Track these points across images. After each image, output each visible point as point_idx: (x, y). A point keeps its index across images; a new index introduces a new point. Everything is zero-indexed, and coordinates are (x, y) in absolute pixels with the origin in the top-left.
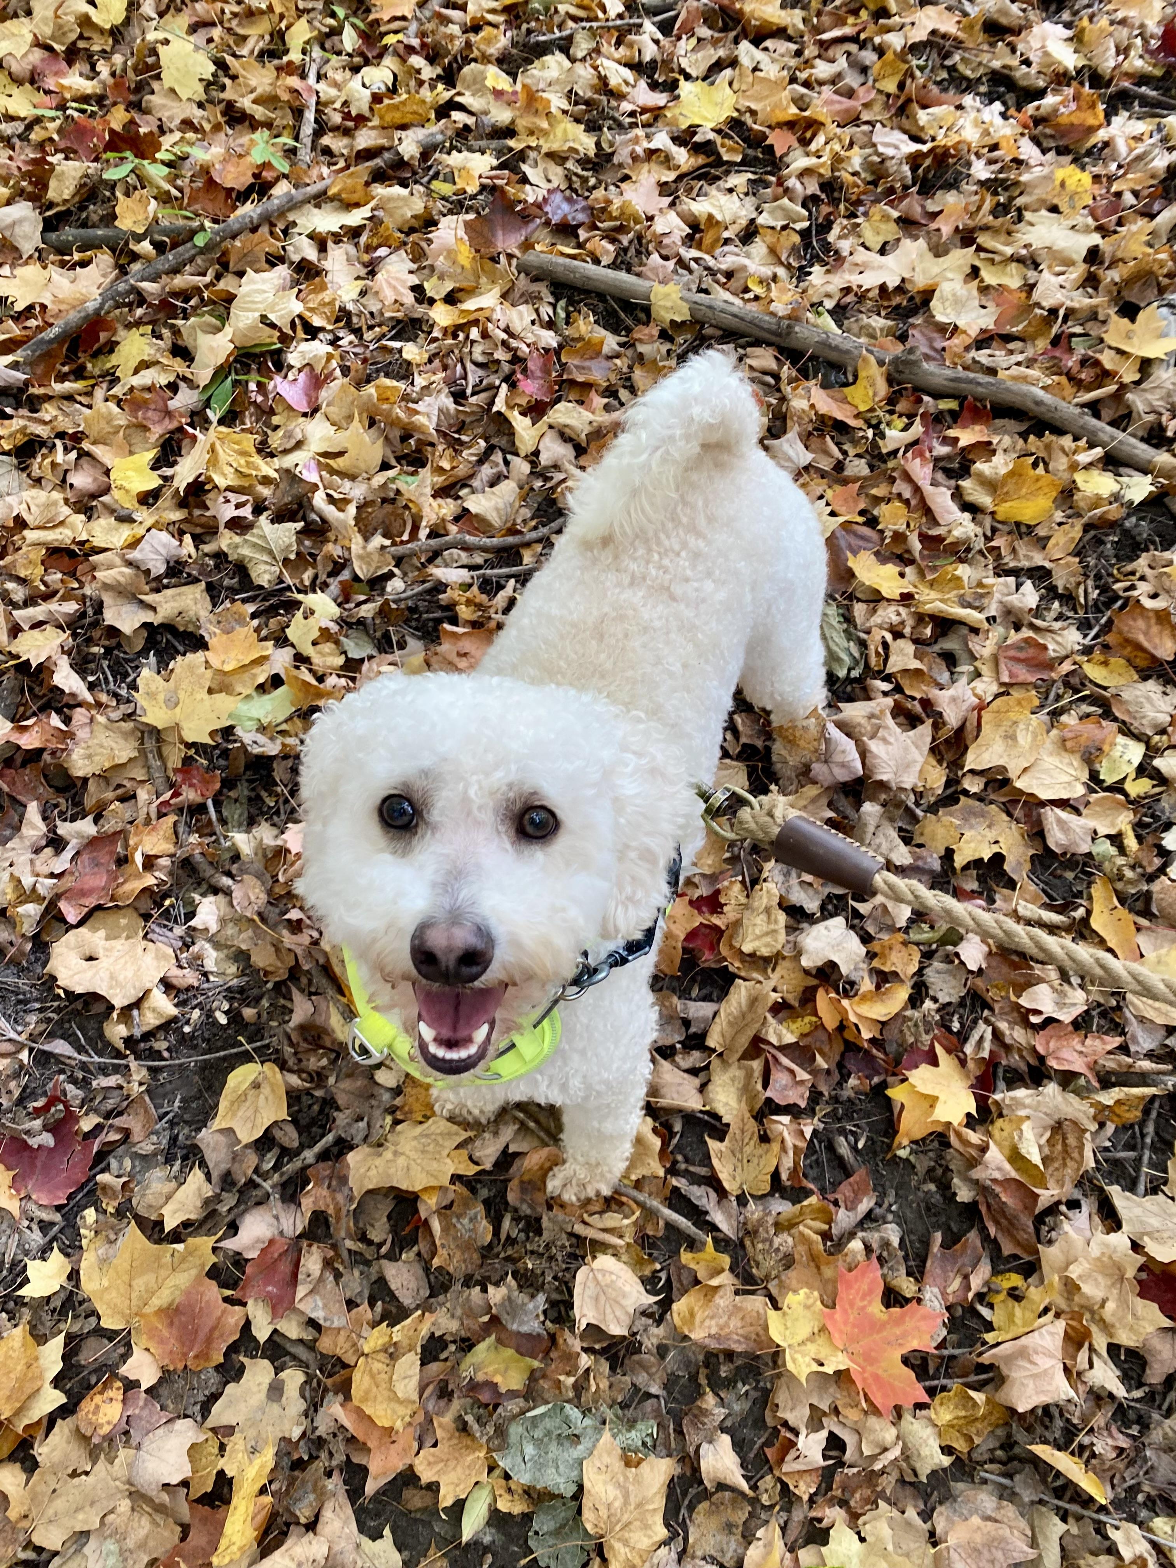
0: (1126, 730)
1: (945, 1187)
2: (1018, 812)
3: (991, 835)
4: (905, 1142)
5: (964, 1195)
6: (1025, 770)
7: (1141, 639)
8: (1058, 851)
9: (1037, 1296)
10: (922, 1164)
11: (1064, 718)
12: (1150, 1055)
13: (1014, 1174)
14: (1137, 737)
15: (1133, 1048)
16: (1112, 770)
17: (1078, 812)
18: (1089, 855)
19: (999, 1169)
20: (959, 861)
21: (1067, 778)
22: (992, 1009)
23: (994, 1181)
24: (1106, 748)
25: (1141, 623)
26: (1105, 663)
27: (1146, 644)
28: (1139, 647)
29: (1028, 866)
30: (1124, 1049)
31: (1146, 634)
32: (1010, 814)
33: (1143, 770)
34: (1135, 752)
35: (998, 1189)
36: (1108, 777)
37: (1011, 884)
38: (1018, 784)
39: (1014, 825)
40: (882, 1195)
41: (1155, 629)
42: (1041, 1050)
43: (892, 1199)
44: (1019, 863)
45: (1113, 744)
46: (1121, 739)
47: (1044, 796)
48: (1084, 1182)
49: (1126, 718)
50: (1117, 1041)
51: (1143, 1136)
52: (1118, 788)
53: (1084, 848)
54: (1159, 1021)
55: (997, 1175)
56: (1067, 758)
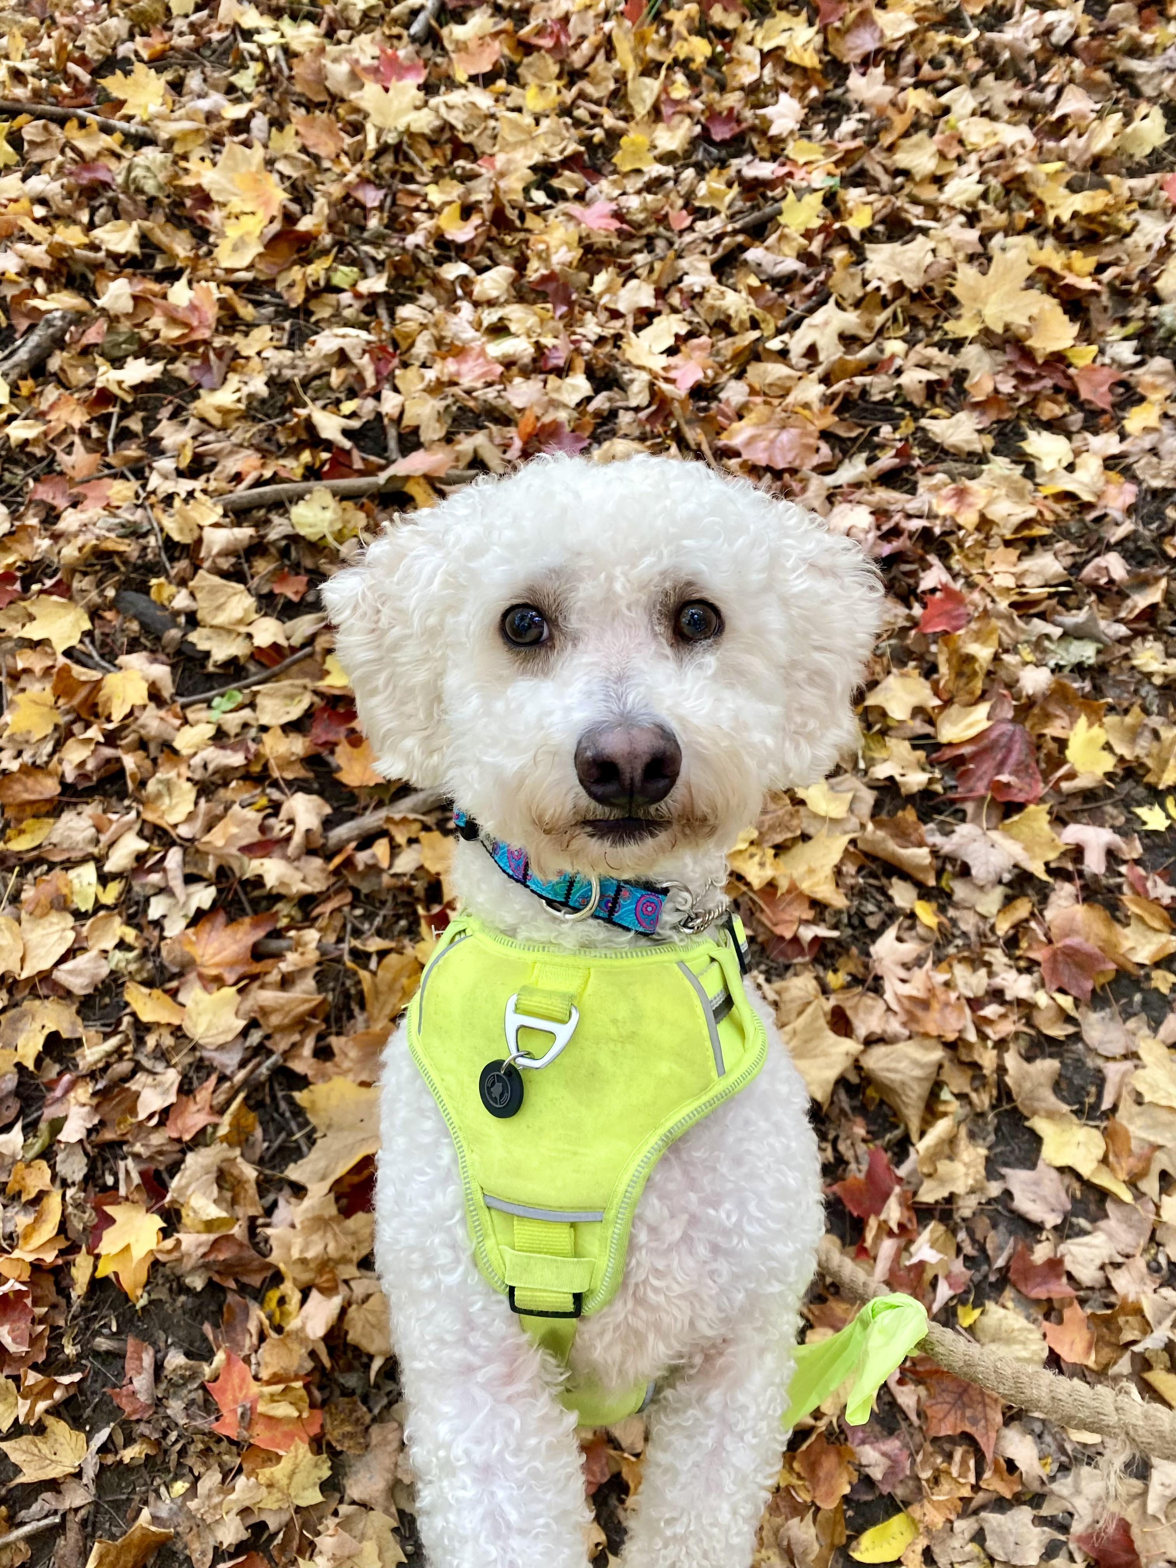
0: (69, 865)
1: (188, 1290)
2: (42, 992)
3: (37, 1026)
4: (139, 1292)
5: (197, 1283)
6: (23, 960)
7: (27, 796)
8: (90, 991)
9: (288, 1288)
10: (162, 1294)
11: (24, 896)
12: (242, 1065)
13: (212, 1237)
14: (83, 861)
15: (228, 1072)
16: (85, 899)
17: (84, 950)
18: (112, 972)
19: (199, 1245)
20: (30, 1064)
21: (56, 936)
22: (126, 1142)
23: (204, 1255)
24: (65, 891)
25: (17, 787)
26: (21, 832)
27: (33, 797)
28: (32, 803)
29: (79, 1020)
30: (223, 1078)
31: (26, 790)
32: (38, 997)
33: (104, 879)
34: (88, 872)
35: (212, 1257)
36: (86, 906)
37: (79, 1042)
38: (24, 975)
39: (47, 1003)
40: (153, 1344)
41: (30, 782)
42: (175, 1135)
43: (163, 1336)
44: (73, 1024)
45: (69, 883)
46: (72, 874)
47: (46, 965)
48: (264, 1186)
49: (64, 857)
50: (213, 1079)
51: (282, 1115)
52: (99, 907)
53: (104, 972)
54: (230, 1037)
55: (202, 1250)
56: (45, 922)
